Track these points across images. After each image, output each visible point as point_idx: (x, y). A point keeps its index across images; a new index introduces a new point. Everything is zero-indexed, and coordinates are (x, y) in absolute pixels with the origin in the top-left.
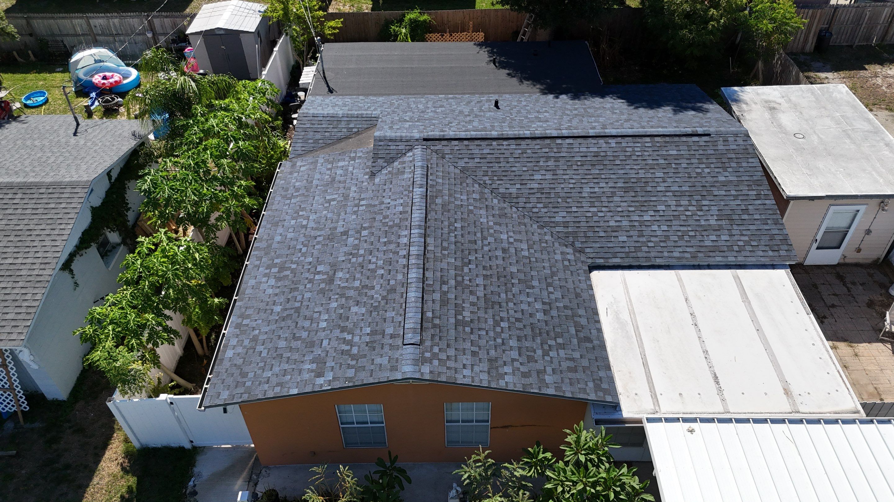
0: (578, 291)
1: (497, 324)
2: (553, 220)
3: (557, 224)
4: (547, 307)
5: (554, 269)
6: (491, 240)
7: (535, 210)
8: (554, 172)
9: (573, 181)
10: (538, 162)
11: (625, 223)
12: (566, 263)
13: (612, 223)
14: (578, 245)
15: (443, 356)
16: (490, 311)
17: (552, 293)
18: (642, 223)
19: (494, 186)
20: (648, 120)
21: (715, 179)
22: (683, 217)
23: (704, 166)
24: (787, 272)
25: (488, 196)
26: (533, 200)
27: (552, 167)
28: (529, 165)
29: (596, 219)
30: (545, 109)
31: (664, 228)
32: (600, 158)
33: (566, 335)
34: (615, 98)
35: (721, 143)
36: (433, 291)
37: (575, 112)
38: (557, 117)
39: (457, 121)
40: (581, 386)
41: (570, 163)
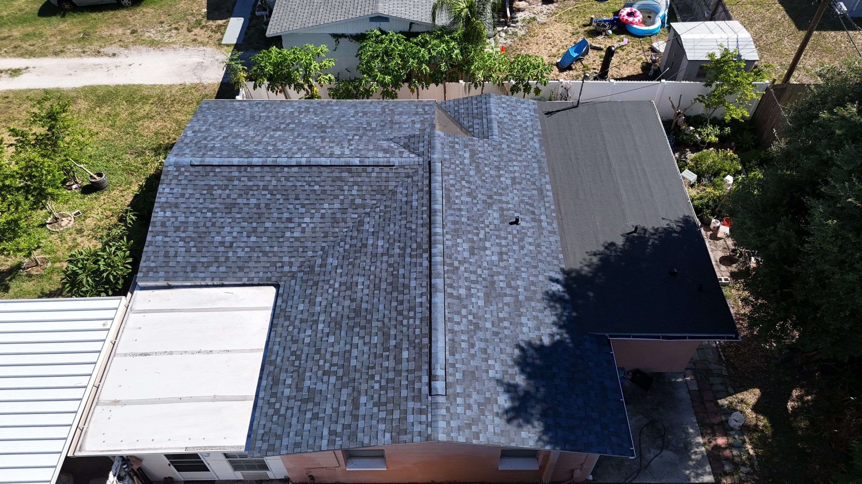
1: (210, 210)
2: (330, 256)
3: (324, 259)
4: (228, 244)
5: (270, 255)
6: (303, 210)
7: (342, 244)
8: (387, 253)
9: (373, 268)
10: (399, 242)
11: (318, 309)
12: (279, 265)
13: (319, 299)
14: (300, 275)
15: (181, 177)
16: (222, 206)
17: (243, 250)
18: (316, 322)
19: (373, 214)
20: (477, 346)
21: (363, 392)
22: (317, 357)
23: (383, 383)
24: (240, 447)
25: (360, 210)
26: (354, 242)
27: (391, 252)
28: (397, 235)
29: (326, 287)
30: (511, 261)
31: (307, 340)
32: (401, 289)
33: (199, 254)
34: (557, 337)
35: (418, 405)
36: (240, 172)
37: (502, 284)
38: (485, 264)
39: (473, 187)
40: (152, 257)
41: (396, 265)
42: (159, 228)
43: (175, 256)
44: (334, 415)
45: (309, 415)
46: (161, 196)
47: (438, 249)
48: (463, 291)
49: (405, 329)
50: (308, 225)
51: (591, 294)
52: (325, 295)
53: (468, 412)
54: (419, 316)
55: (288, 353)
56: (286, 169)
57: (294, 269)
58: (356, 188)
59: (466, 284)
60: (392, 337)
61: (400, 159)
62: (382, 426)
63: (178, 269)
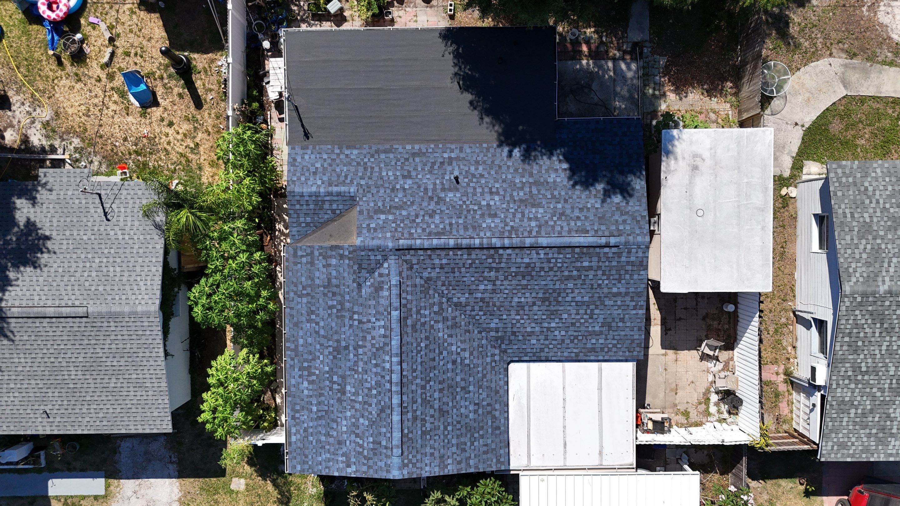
0: (498, 388)
1: (445, 428)
2: (488, 326)
3: (491, 330)
4: (476, 407)
5: (485, 372)
6: (445, 353)
7: (477, 317)
8: (493, 282)
9: (507, 291)
10: (483, 272)
11: (537, 329)
12: (493, 364)
13: (529, 329)
14: (503, 346)
15: (414, 461)
16: (442, 419)
17: (481, 394)
18: (548, 329)
19: (450, 295)
20: (577, 214)
21: (610, 290)
22: (578, 324)
23: (605, 277)
24: (633, 365)
25: (445, 306)
26: (477, 308)
27: (493, 278)
28: (476, 275)
29: (518, 325)
30: (497, 185)
31: (563, 333)
32: (530, 269)
33: (485, 427)
34: (561, 157)
35: (625, 254)
36: (408, 412)
37: (521, 194)
38: (504, 206)
39: (422, 213)
40: (488, 463)
41: (506, 274)
42: (463, 465)
43: (486, 445)
44: (622, 308)
45: (620, 324)
46: (433, 472)
47: (496, 242)
48: (533, 224)
49: (565, 265)
50: (459, 347)
51: (521, 128)
52: (526, 325)
53: (628, 222)
54: (556, 256)
55: (571, 345)
56: (404, 373)
57: (497, 351)
58: (422, 312)
59: (526, 220)
60: (571, 274)
61: (391, 277)
62: (636, 277)
63: (497, 440)
